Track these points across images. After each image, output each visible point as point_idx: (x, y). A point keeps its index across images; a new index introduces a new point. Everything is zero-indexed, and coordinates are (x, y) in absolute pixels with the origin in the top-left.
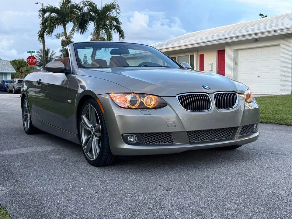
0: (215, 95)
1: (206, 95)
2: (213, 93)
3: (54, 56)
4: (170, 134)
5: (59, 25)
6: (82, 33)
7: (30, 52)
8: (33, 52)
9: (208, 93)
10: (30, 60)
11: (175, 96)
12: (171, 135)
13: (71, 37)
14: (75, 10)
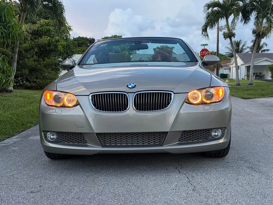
0: (137, 94)
1: (125, 95)
2: (135, 93)
3: (245, 46)
4: (83, 134)
5: (223, 18)
6: (245, 24)
7: (203, 45)
8: (206, 45)
9: (127, 93)
10: (203, 53)
11: (89, 95)
12: (83, 136)
13: (234, 28)
14: (237, 2)
